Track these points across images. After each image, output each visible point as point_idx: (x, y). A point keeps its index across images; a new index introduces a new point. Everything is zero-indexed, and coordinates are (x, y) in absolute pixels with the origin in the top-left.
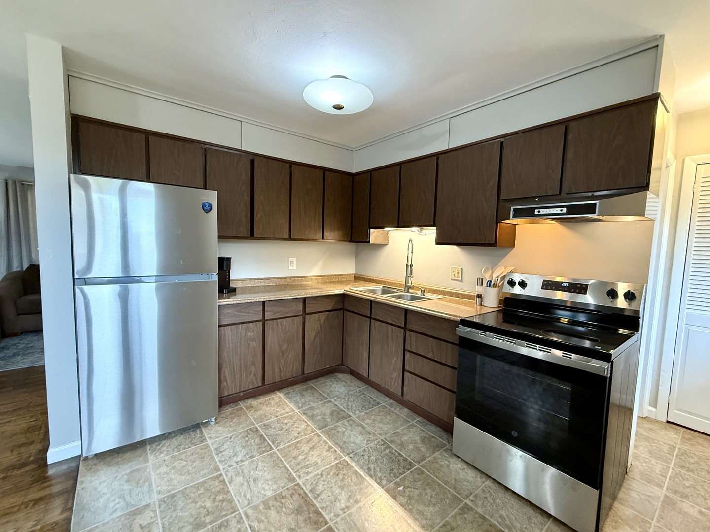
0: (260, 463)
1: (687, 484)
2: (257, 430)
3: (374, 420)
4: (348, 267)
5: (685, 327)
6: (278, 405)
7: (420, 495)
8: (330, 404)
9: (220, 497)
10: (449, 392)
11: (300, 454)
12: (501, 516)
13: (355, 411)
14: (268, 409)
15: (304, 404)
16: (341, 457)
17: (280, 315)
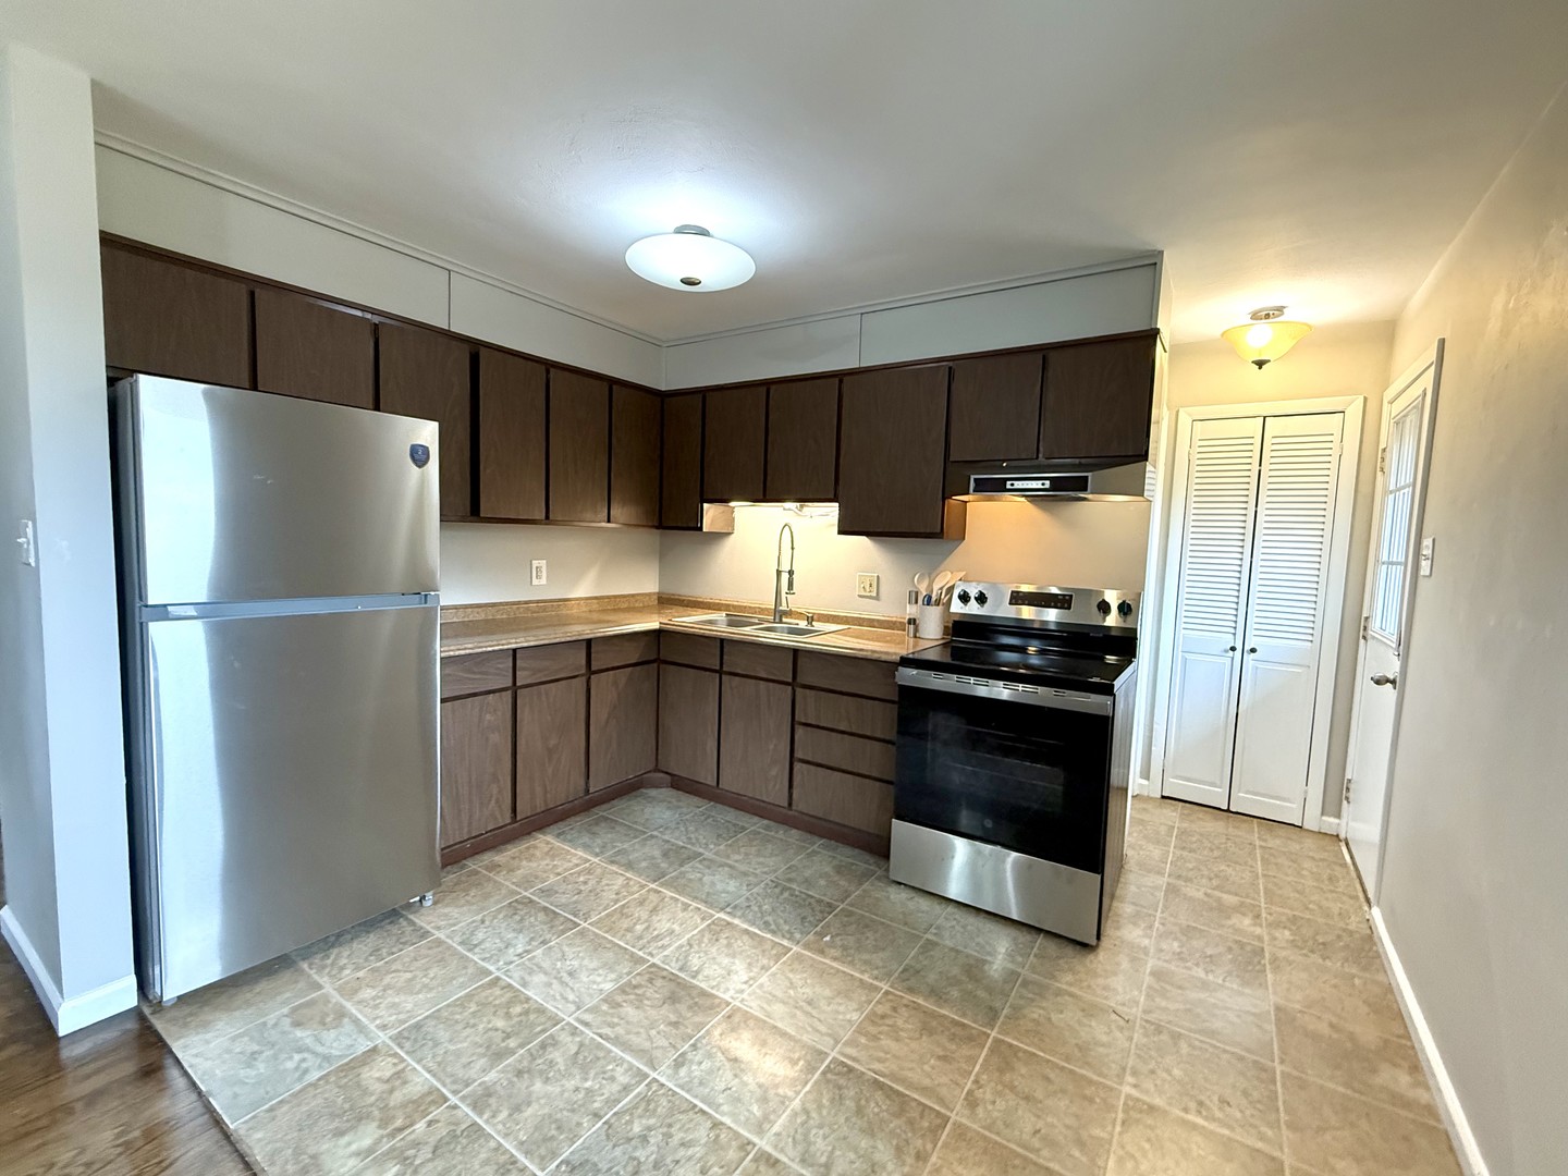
0: (566, 949)
1: (1191, 866)
2: (531, 901)
3: (747, 854)
4: (644, 581)
5: (1183, 656)
6: (552, 854)
7: (858, 941)
8: (654, 841)
9: (517, 1009)
10: (878, 784)
11: (635, 924)
12: (978, 944)
13: (706, 844)
14: (534, 865)
15: (604, 847)
16: (713, 916)
17: (545, 676)
